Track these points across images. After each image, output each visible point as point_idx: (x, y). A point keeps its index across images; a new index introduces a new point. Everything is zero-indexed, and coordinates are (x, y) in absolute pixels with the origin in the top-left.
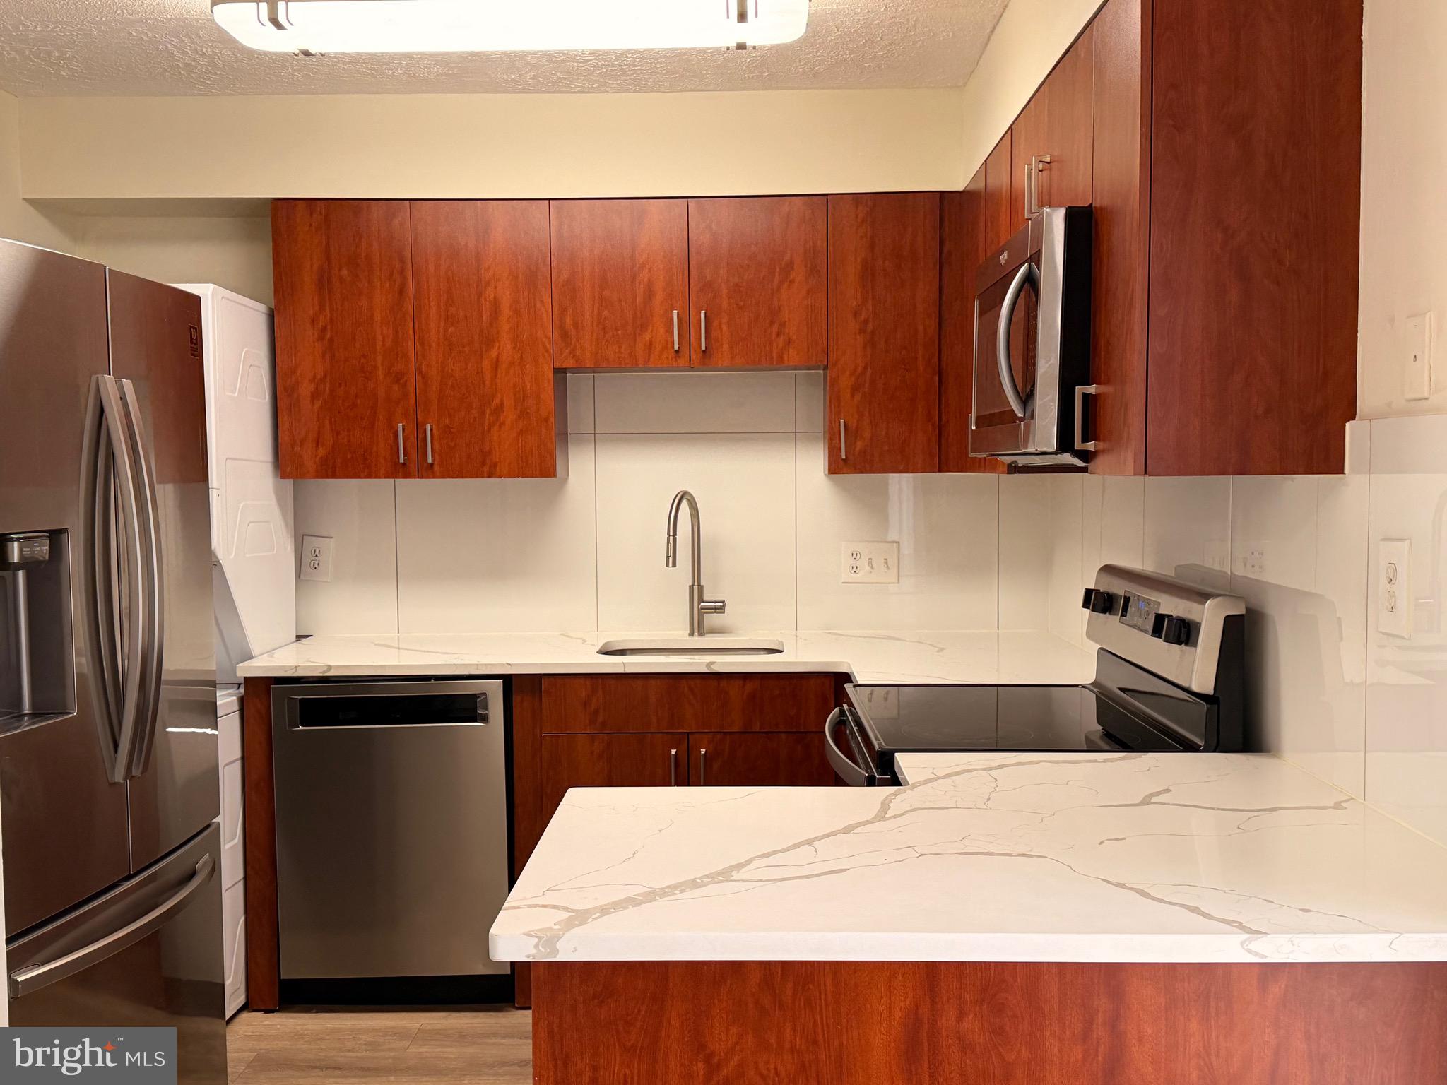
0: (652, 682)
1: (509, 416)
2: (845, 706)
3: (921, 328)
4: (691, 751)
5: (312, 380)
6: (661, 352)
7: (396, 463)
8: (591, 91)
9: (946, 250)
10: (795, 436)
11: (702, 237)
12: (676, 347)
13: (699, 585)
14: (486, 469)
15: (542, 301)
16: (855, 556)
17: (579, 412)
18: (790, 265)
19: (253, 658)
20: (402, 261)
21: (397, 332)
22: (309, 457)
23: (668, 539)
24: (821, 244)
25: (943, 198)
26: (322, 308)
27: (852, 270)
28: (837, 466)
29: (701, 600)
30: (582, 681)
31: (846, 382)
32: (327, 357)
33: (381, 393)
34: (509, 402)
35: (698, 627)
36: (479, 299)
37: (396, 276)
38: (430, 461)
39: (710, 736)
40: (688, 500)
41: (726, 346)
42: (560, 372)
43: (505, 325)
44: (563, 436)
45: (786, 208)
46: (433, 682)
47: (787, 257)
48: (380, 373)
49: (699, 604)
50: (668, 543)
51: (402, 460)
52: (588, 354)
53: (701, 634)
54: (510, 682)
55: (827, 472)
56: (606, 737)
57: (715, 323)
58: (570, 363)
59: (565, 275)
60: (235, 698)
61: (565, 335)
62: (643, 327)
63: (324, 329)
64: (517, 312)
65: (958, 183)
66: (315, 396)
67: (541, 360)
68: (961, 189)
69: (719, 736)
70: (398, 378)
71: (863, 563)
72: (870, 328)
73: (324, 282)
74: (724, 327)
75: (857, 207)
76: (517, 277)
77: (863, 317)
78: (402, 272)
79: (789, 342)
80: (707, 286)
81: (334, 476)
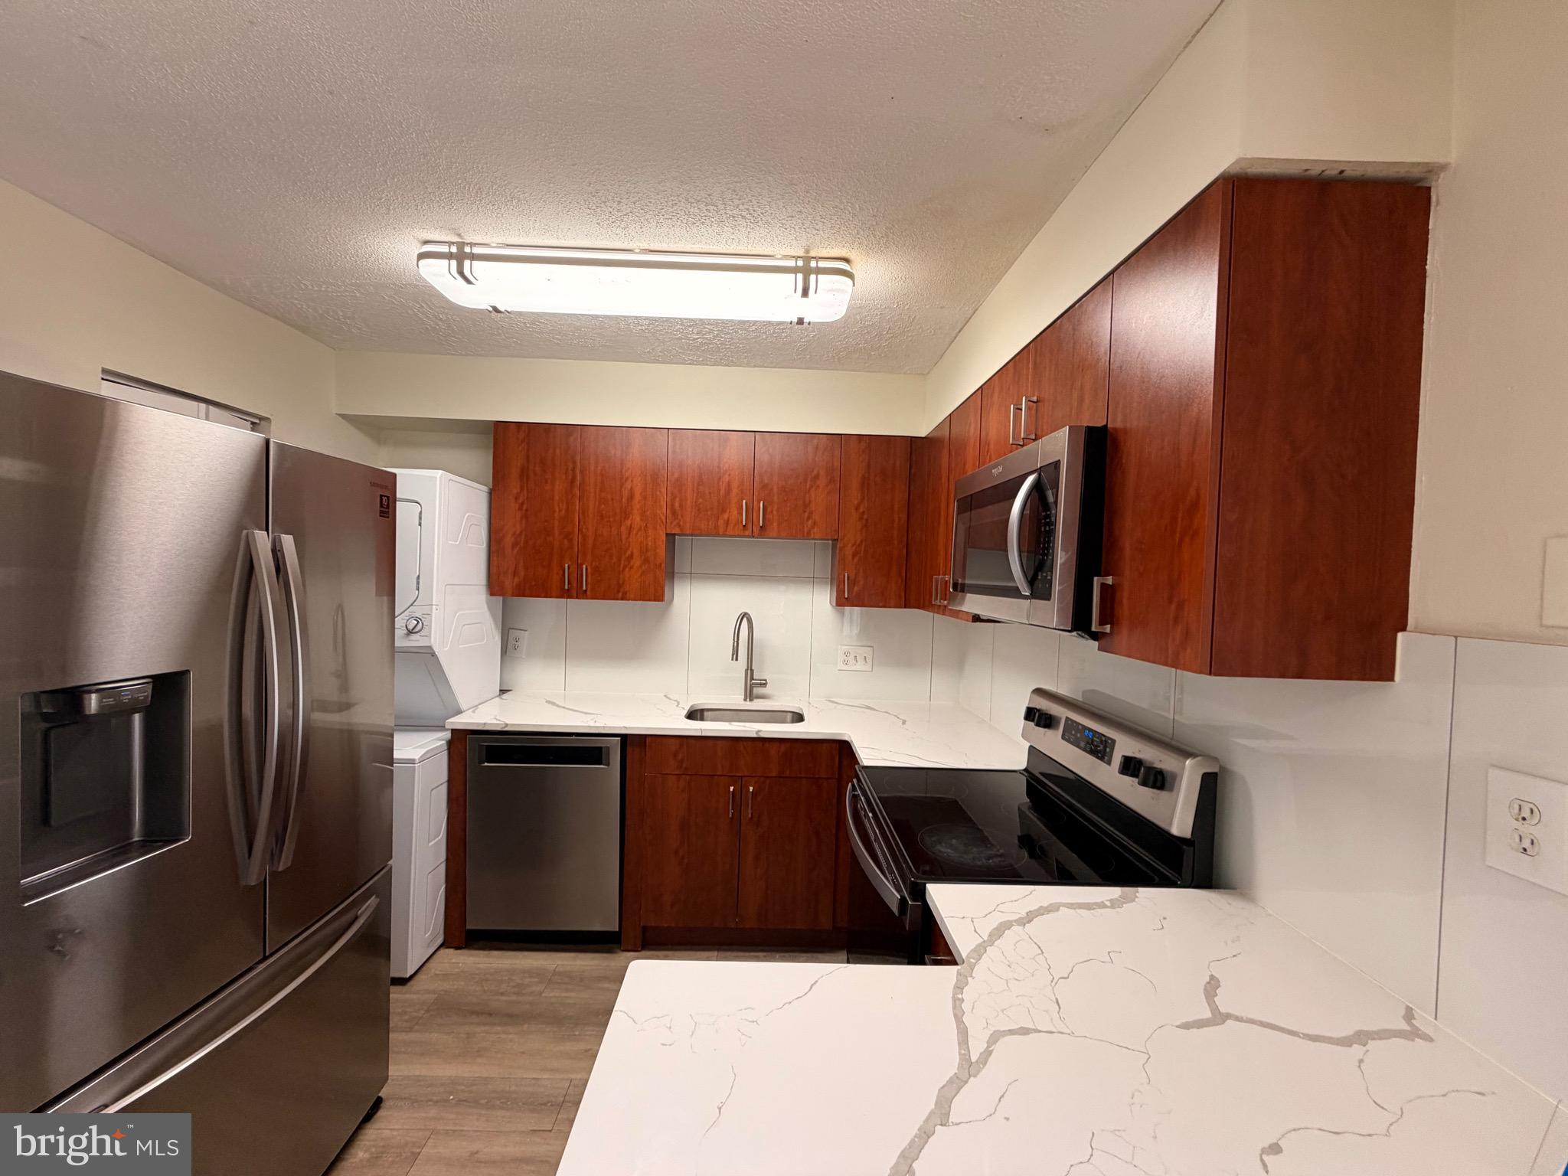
0: (719, 742)
1: (637, 562)
2: (855, 781)
3: (896, 519)
4: (743, 789)
5: (514, 534)
6: (735, 526)
7: (563, 588)
8: (698, 363)
9: (913, 471)
10: (813, 580)
11: (763, 457)
12: (744, 524)
13: (751, 670)
14: (620, 595)
15: (660, 491)
16: (847, 654)
17: (682, 562)
18: (817, 477)
19: (462, 712)
20: (574, 463)
21: (568, 507)
22: (509, 583)
23: (734, 643)
24: (837, 464)
25: (913, 440)
26: (522, 489)
27: (855, 483)
28: (842, 601)
29: (752, 679)
30: (673, 740)
31: (849, 551)
32: (524, 522)
33: (557, 544)
34: (636, 553)
35: (750, 695)
36: (621, 487)
37: (570, 472)
38: (584, 588)
39: (756, 779)
40: (747, 618)
41: (775, 524)
42: (671, 537)
43: (636, 504)
44: (671, 575)
45: (815, 441)
46: (574, 737)
47: (815, 472)
48: (557, 532)
49: (751, 681)
50: (734, 646)
51: (566, 587)
52: (688, 525)
53: (751, 700)
54: (625, 739)
55: (835, 604)
56: (688, 777)
57: (769, 510)
58: (676, 531)
59: (676, 475)
60: (444, 742)
61: (674, 513)
62: (724, 511)
63: (522, 504)
64: (645, 498)
65: (922, 432)
66: (514, 545)
67: (658, 527)
68: (923, 435)
69: (762, 779)
70: (568, 536)
71: (851, 659)
72: (865, 516)
73: (524, 473)
74: (775, 512)
75: (860, 442)
76: (646, 475)
77: (861, 510)
78: (574, 470)
79: (815, 523)
80: (764, 487)
81: (524, 595)
